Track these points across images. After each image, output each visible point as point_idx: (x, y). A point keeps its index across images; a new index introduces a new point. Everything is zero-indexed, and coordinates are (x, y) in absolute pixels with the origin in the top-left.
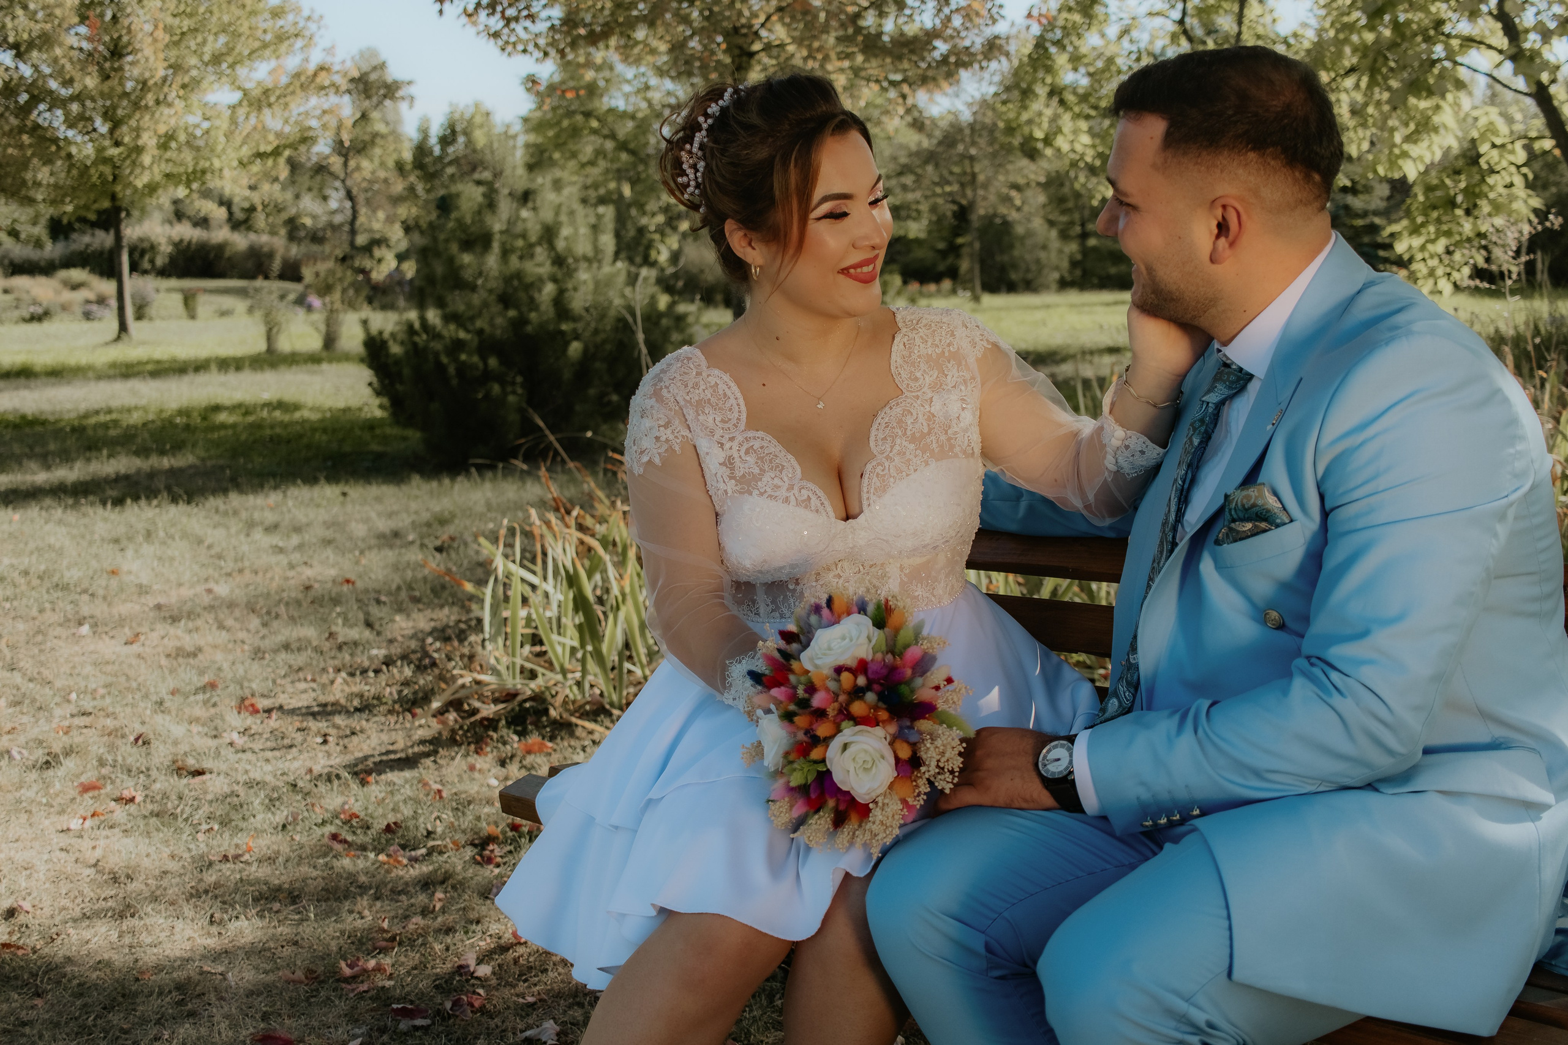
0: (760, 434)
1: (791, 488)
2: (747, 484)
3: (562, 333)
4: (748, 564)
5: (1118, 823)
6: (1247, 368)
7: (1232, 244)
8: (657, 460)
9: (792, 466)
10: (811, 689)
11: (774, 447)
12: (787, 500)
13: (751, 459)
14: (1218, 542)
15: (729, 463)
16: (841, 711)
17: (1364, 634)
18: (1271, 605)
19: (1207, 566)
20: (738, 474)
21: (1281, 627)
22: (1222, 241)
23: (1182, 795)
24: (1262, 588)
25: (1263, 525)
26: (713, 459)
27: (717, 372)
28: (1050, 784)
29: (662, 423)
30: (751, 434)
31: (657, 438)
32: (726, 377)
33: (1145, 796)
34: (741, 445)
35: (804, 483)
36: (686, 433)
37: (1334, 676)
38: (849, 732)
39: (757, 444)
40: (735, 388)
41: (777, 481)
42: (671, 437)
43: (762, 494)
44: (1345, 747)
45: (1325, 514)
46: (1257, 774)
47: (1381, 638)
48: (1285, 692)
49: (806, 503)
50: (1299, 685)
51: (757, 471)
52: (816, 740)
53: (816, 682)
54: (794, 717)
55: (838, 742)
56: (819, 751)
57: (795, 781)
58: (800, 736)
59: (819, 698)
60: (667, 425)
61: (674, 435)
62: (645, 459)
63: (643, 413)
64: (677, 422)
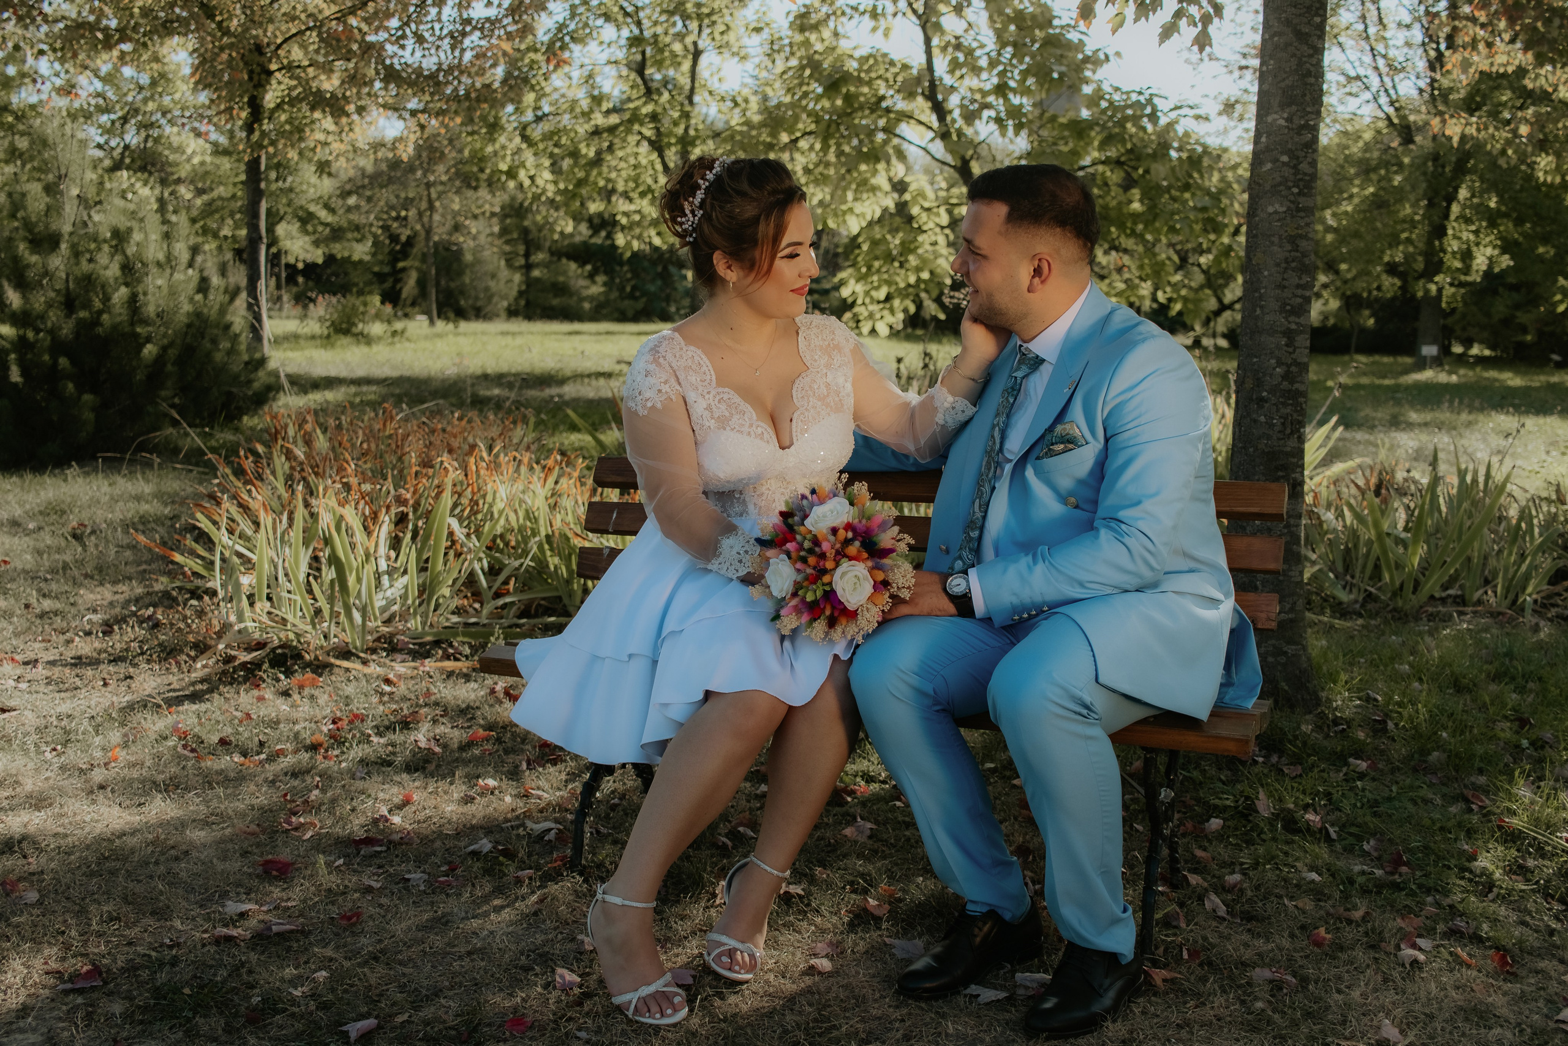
0: (726, 390)
1: (751, 425)
2: (723, 423)
4: (722, 475)
5: (998, 621)
6: (1042, 355)
7: (1043, 282)
8: (659, 405)
9: (750, 412)
10: (816, 541)
11: (737, 399)
12: (749, 434)
13: (723, 407)
14: (1038, 458)
15: (709, 408)
16: (838, 553)
17: (1138, 503)
18: (1071, 494)
19: (1029, 473)
20: (716, 417)
21: (1077, 507)
22: (1037, 280)
23: (1038, 599)
24: (1066, 483)
25: (1071, 446)
26: (699, 408)
27: (692, 348)
28: (953, 598)
29: (663, 380)
30: (720, 390)
31: (660, 391)
32: (699, 352)
33: (1015, 601)
34: (714, 397)
35: (759, 423)
36: (678, 388)
37: (1123, 526)
38: (845, 565)
39: (726, 397)
40: (705, 359)
41: (741, 421)
42: (668, 391)
43: (733, 430)
44: (1130, 566)
45: (1107, 440)
46: (1081, 585)
47: (1147, 505)
48: (1097, 537)
49: (760, 436)
50: (1103, 532)
51: (727, 414)
52: (824, 572)
53: (820, 537)
54: (804, 560)
55: (839, 571)
56: (826, 579)
57: (810, 597)
58: (809, 571)
59: (825, 546)
60: (666, 382)
61: (671, 389)
62: (649, 404)
63: (647, 374)
64: (673, 380)
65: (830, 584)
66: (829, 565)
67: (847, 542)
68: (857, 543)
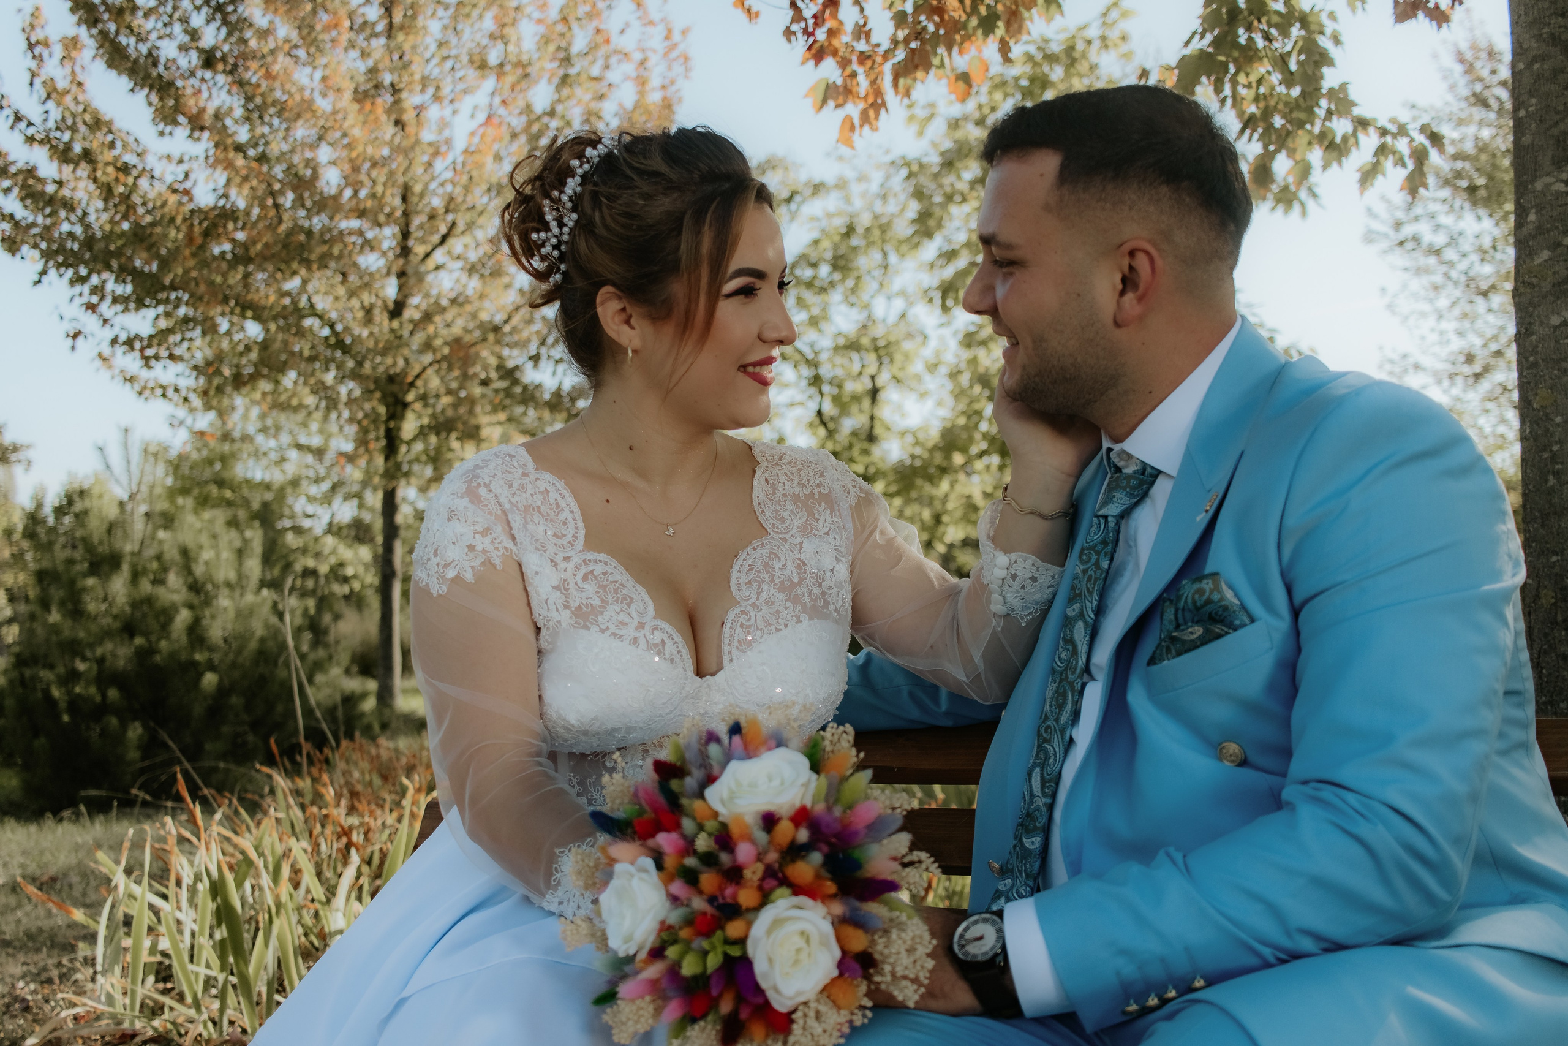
0: (603, 556)
1: (642, 626)
2: (584, 616)
3: (194, 664)
5: (1089, 1016)
7: (1141, 299)
8: (469, 576)
9: (643, 602)
10: (724, 839)
11: (620, 575)
12: (635, 640)
13: (590, 588)
14: (1153, 662)
15: (562, 587)
16: (770, 873)
18: (1228, 735)
19: (1136, 693)
20: (574, 604)
22: (1129, 298)
23: (1181, 961)
24: (1215, 711)
25: (1218, 629)
26: (543, 584)
27: (548, 476)
29: (479, 529)
30: (591, 556)
31: (471, 548)
32: (560, 484)
33: (1126, 968)
34: (577, 568)
35: (659, 623)
36: (509, 544)
37: (1352, 798)
38: (783, 902)
39: (598, 569)
40: (570, 499)
41: (623, 617)
42: (490, 547)
43: (602, 631)
48: (1293, 825)
49: (659, 648)
50: (1306, 814)
51: (597, 602)
52: (732, 911)
53: (735, 831)
54: (691, 878)
55: (767, 915)
56: (734, 929)
57: (689, 968)
58: (699, 904)
59: (744, 852)
60: (485, 532)
61: (494, 546)
62: (451, 574)
63: (452, 516)
64: (499, 530)
65: (742, 942)
66: (746, 897)
67: (794, 852)
68: (817, 857)
